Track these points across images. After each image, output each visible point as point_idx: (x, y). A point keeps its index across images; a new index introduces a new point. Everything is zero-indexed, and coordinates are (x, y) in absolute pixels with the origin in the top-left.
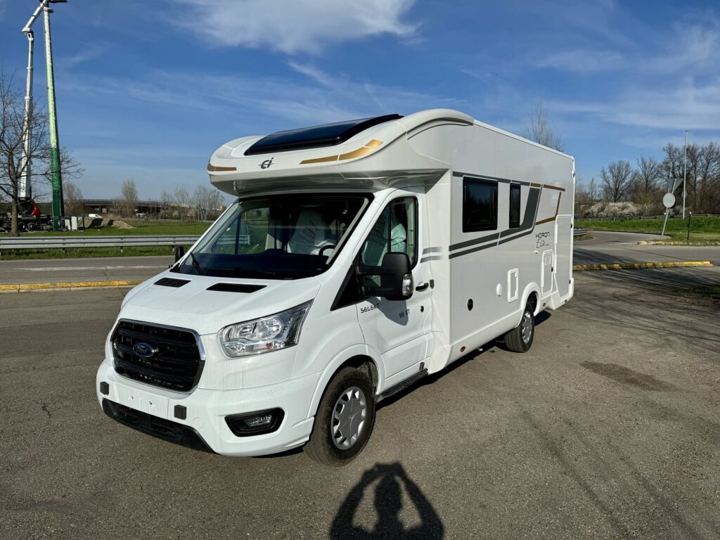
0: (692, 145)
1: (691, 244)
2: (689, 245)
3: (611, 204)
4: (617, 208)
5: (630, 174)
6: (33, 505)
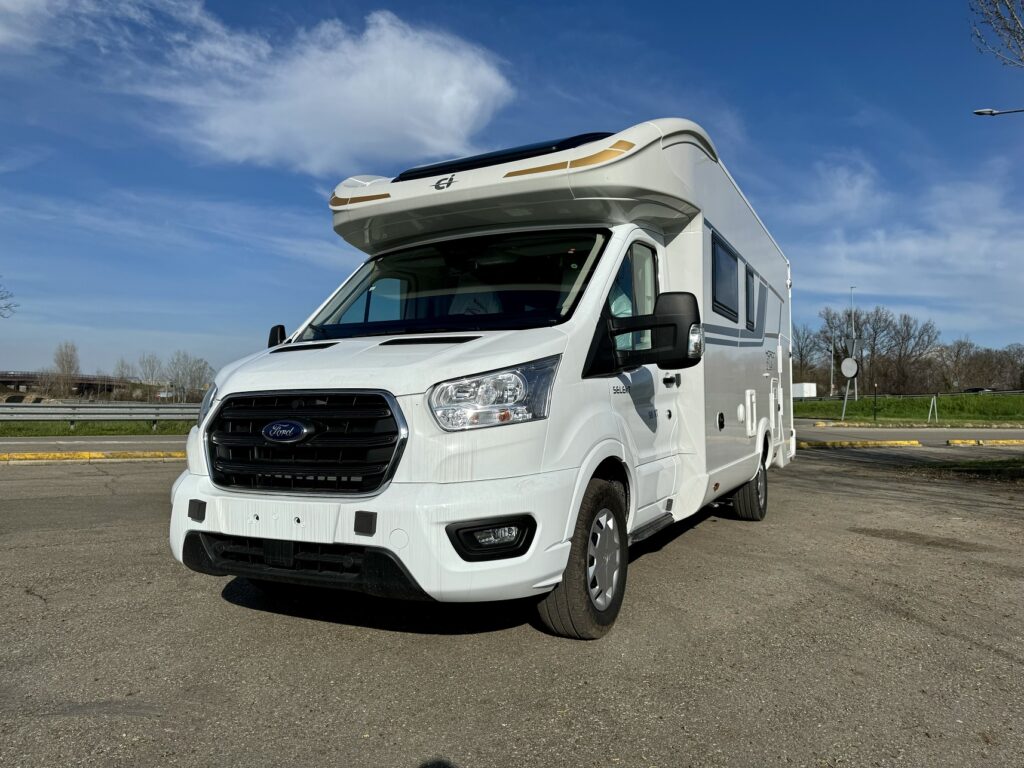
0: (854, 311)
1: (880, 426)
2: (877, 427)
6: (75, 708)
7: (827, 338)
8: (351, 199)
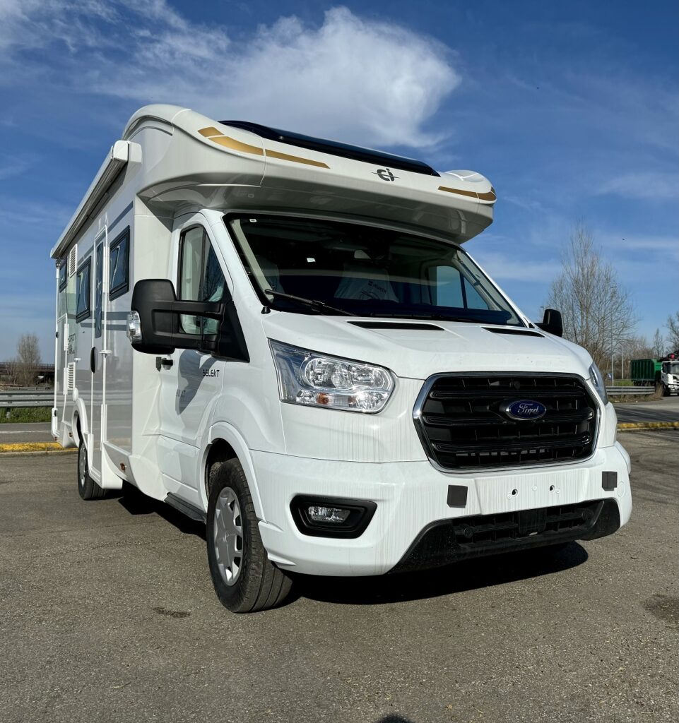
8: (266, 150)
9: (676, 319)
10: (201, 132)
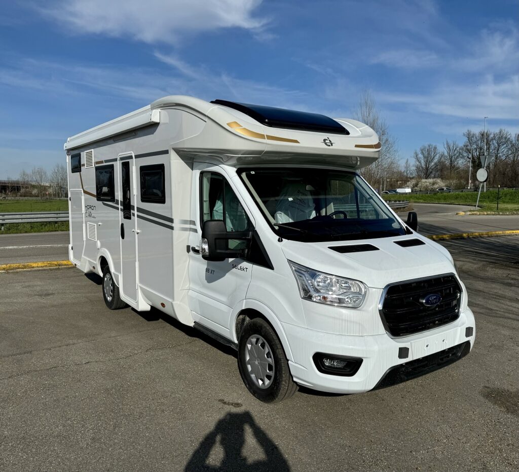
1: (501, 213)
2: (499, 215)
3: (424, 180)
4: (428, 184)
5: (438, 155)
7: (468, 150)
8: (267, 135)
9: (419, 153)
10: (228, 124)
